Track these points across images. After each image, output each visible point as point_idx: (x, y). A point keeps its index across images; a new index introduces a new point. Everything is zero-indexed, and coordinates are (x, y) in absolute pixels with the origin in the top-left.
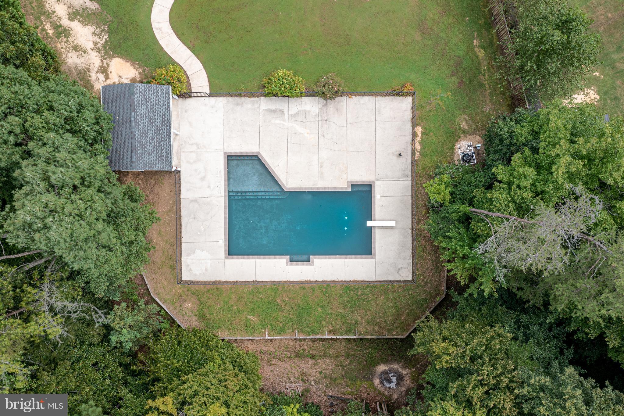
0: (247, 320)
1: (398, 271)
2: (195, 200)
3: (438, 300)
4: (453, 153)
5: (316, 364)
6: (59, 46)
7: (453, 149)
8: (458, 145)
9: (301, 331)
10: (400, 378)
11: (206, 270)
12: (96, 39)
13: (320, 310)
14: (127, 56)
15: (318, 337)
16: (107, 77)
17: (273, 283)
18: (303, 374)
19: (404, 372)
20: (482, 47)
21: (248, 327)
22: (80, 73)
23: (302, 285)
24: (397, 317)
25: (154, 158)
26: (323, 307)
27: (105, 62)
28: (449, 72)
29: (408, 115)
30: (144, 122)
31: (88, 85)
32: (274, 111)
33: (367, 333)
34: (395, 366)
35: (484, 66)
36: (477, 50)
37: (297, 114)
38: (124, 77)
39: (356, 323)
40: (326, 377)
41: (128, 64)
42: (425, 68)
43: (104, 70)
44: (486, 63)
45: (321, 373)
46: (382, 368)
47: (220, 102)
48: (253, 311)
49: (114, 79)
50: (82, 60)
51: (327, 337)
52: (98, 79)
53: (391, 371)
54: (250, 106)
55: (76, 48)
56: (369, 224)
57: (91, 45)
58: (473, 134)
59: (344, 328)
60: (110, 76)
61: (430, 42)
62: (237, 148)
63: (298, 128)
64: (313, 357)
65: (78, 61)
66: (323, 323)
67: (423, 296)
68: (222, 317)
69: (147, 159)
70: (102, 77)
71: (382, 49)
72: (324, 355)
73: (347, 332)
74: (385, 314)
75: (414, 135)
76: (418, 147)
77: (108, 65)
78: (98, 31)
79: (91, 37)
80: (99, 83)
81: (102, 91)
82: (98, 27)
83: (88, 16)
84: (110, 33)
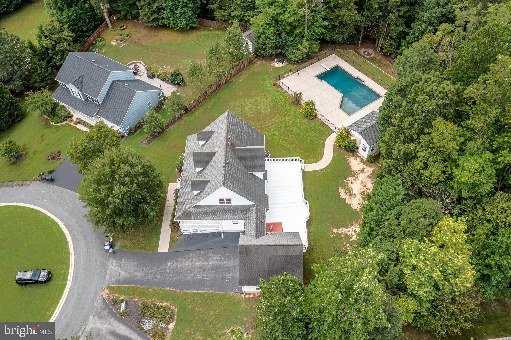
1: (335, 58)
6: (370, 193)
7: (282, 67)
8: (279, 67)
10: (365, 51)
12: (353, 181)
14: (348, 167)
15: (377, 67)
16: (364, 168)
19: (362, 52)
22: (372, 179)
24: (349, 54)
27: (359, 173)
28: (258, 79)
29: (284, 79)
30: (367, 124)
31: (374, 173)
36: (242, 79)
38: (357, 163)
39: (363, 61)
41: (351, 164)
42: (262, 85)
43: (362, 171)
44: (245, 75)
49: (362, 166)
50: (366, 181)
51: (375, 66)
53: (365, 55)
55: (365, 186)
57: (357, 181)
58: (272, 66)
60: (362, 168)
61: (252, 88)
62: (344, 114)
65: (368, 182)
66: (372, 68)
67: (335, 51)
70: (366, 170)
71: (267, 98)
73: (367, 62)
75: (288, 76)
76: (291, 73)
77: (359, 171)
78: (349, 182)
79: (355, 184)
80: (369, 170)
81: (371, 167)
82: (347, 184)
83: (347, 190)
84: (346, 178)
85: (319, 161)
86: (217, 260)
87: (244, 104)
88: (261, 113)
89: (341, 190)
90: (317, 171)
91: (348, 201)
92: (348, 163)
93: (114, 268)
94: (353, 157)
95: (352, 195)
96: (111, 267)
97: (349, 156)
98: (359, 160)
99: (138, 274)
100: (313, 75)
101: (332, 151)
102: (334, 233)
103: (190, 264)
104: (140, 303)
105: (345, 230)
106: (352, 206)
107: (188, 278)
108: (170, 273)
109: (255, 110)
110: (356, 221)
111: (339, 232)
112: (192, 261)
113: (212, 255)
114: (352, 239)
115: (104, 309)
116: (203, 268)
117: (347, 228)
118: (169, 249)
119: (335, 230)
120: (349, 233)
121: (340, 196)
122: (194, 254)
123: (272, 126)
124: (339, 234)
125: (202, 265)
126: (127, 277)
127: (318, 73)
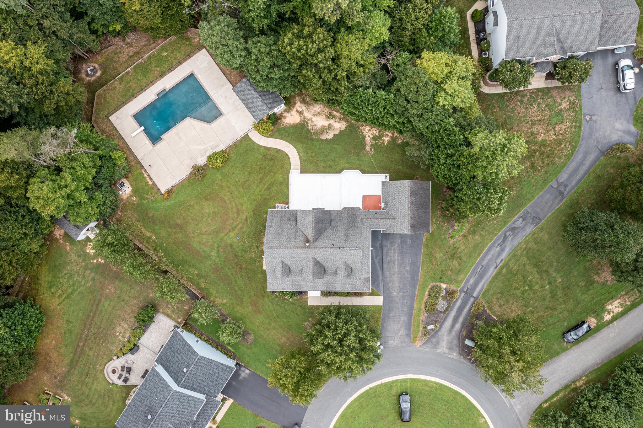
0: (167, 51)
1: (117, 118)
2: (223, 86)
3: (93, 118)
4: (130, 183)
5: (128, 54)
6: (327, 110)
7: (131, 185)
8: (131, 188)
9: (141, 63)
10: (88, 75)
11: (197, 60)
12: (313, 124)
13: (139, 78)
14: (295, 126)
15: (132, 66)
16: (297, 111)
17: (165, 75)
18: (131, 46)
19: (88, 79)
20: (150, 238)
21: (164, 48)
22: (310, 105)
23: (152, 83)
24: (105, 98)
25: (242, 89)
26: (139, 80)
27: (303, 117)
28: (155, 216)
29: (159, 185)
30: (255, 100)
31: (303, 102)
32: (216, 147)
33: (113, 83)
34: (93, 78)
35: (143, 230)
36: (151, 234)
37: (206, 152)
38: (290, 116)
39: (120, 83)
40: (120, 52)
41: (292, 123)
42: (166, 210)
43: (300, 113)
44: (144, 232)
45: (123, 52)
46: (99, 74)
47: (241, 134)
48: (166, 57)
49: (294, 112)
50: (313, 111)
51: (129, 69)
52: (301, 107)
53: (94, 75)
54: (228, 142)
55: (319, 114)
56: (143, 128)
57: (314, 119)
58: (128, 198)
59: (124, 78)
61: (172, 223)
62: (220, 120)
63: (200, 147)
64: (131, 57)
65: (314, 109)
66: (134, 74)
67: (101, 115)
68: (179, 45)
69: (244, 86)
70: (300, 109)
71: (190, 205)
72: (126, 61)
73: (122, 77)
74: (111, 96)
75: (151, 179)
76: (145, 175)
77: (300, 116)
78: (315, 128)
79: (316, 123)
80: (299, 106)
81: (295, 104)
82: (316, 130)
83: (323, 131)
84: (309, 130)
85: (287, 155)
86: (394, 253)
87: (198, 232)
88: (214, 213)
89: (324, 137)
90: (300, 158)
91: (337, 132)
92: (290, 125)
93: (396, 342)
94: (283, 119)
95: (330, 127)
96: (395, 344)
97: (280, 123)
98: (286, 114)
99: (402, 320)
100: (151, 148)
101: (274, 140)
102: (371, 149)
103: (396, 275)
104: (426, 314)
105: (368, 139)
106: (342, 129)
107: (408, 276)
108: (403, 292)
109: (209, 219)
110: (358, 127)
111: (370, 145)
112: (394, 274)
113: (389, 258)
114: (377, 134)
115: (432, 342)
116: (400, 265)
117: (365, 137)
118: (380, 295)
119: (368, 148)
120: (371, 136)
121: (330, 140)
122: (387, 273)
123: (236, 200)
124: (372, 145)
125: (398, 265)
126: (405, 329)
127: (147, 142)
